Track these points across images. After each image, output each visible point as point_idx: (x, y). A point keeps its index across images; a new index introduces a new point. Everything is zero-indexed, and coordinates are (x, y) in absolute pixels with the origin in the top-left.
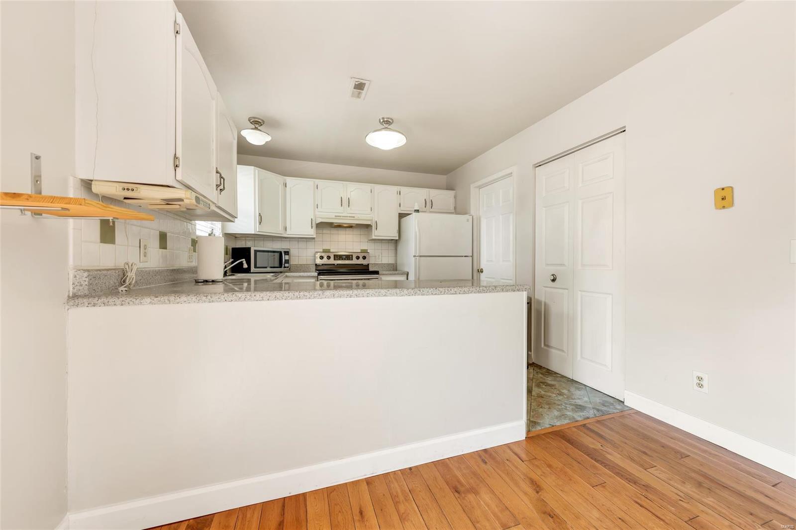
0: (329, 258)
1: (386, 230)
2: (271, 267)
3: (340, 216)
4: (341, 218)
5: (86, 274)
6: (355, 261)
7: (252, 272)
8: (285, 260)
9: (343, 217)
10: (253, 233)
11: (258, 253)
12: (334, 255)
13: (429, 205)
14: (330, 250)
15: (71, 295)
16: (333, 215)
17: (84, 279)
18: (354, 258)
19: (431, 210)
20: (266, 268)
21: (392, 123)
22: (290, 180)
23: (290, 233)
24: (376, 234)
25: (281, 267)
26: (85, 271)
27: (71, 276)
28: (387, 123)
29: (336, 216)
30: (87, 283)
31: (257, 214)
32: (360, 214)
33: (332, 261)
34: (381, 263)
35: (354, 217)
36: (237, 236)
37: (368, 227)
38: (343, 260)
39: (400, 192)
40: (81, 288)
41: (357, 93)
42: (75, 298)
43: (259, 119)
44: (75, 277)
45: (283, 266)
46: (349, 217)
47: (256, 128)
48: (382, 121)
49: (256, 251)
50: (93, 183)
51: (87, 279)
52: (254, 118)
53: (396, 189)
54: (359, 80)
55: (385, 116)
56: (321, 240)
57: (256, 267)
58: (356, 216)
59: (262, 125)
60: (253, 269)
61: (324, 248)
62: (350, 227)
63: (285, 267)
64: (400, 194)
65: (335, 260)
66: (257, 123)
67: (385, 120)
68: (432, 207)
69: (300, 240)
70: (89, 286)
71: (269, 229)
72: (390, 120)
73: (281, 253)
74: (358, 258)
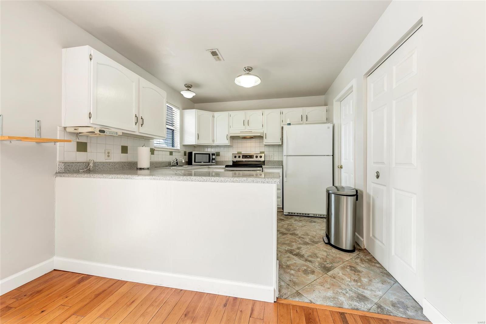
0: (239, 157)
1: (273, 138)
2: (204, 162)
3: (243, 132)
4: (244, 133)
5: (63, 164)
6: (255, 159)
7: (193, 164)
8: (212, 158)
9: (245, 132)
10: (195, 144)
11: (196, 155)
12: (243, 156)
13: (304, 119)
14: (241, 152)
15: (57, 172)
16: (239, 132)
17: (62, 166)
18: (254, 157)
19: (307, 122)
20: (201, 162)
21: (252, 70)
22: (216, 114)
23: (216, 143)
24: (266, 141)
25: (209, 162)
26: (63, 163)
27: (58, 165)
28: (249, 70)
29: (241, 132)
30: (63, 168)
31: (197, 134)
32: (256, 130)
33: (241, 159)
34: (273, 160)
35: (251, 132)
36: (195, 146)
37: (261, 137)
38: (247, 158)
39: (282, 112)
40: (61, 169)
41: (217, 58)
42: (59, 173)
43: (189, 84)
44: (59, 165)
45: (211, 161)
46: (249, 132)
47: (188, 90)
48: (244, 69)
49: (195, 154)
50: (67, 128)
51: (64, 166)
52: (187, 84)
53: (278, 110)
54: (211, 50)
55: (246, 66)
56: (237, 146)
57: (195, 162)
58: (253, 131)
59: (191, 88)
60: (193, 163)
61: (238, 151)
62: (252, 138)
63: (212, 162)
64: (282, 114)
65: (243, 158)
66: (189, 87)
67: (246, 68)
68: (307, 120)
69: (225, 147)
70: (64, 169)
71: (202, 142)
72: (249, 68)
73: (209, 154)
74: (257, 157)
